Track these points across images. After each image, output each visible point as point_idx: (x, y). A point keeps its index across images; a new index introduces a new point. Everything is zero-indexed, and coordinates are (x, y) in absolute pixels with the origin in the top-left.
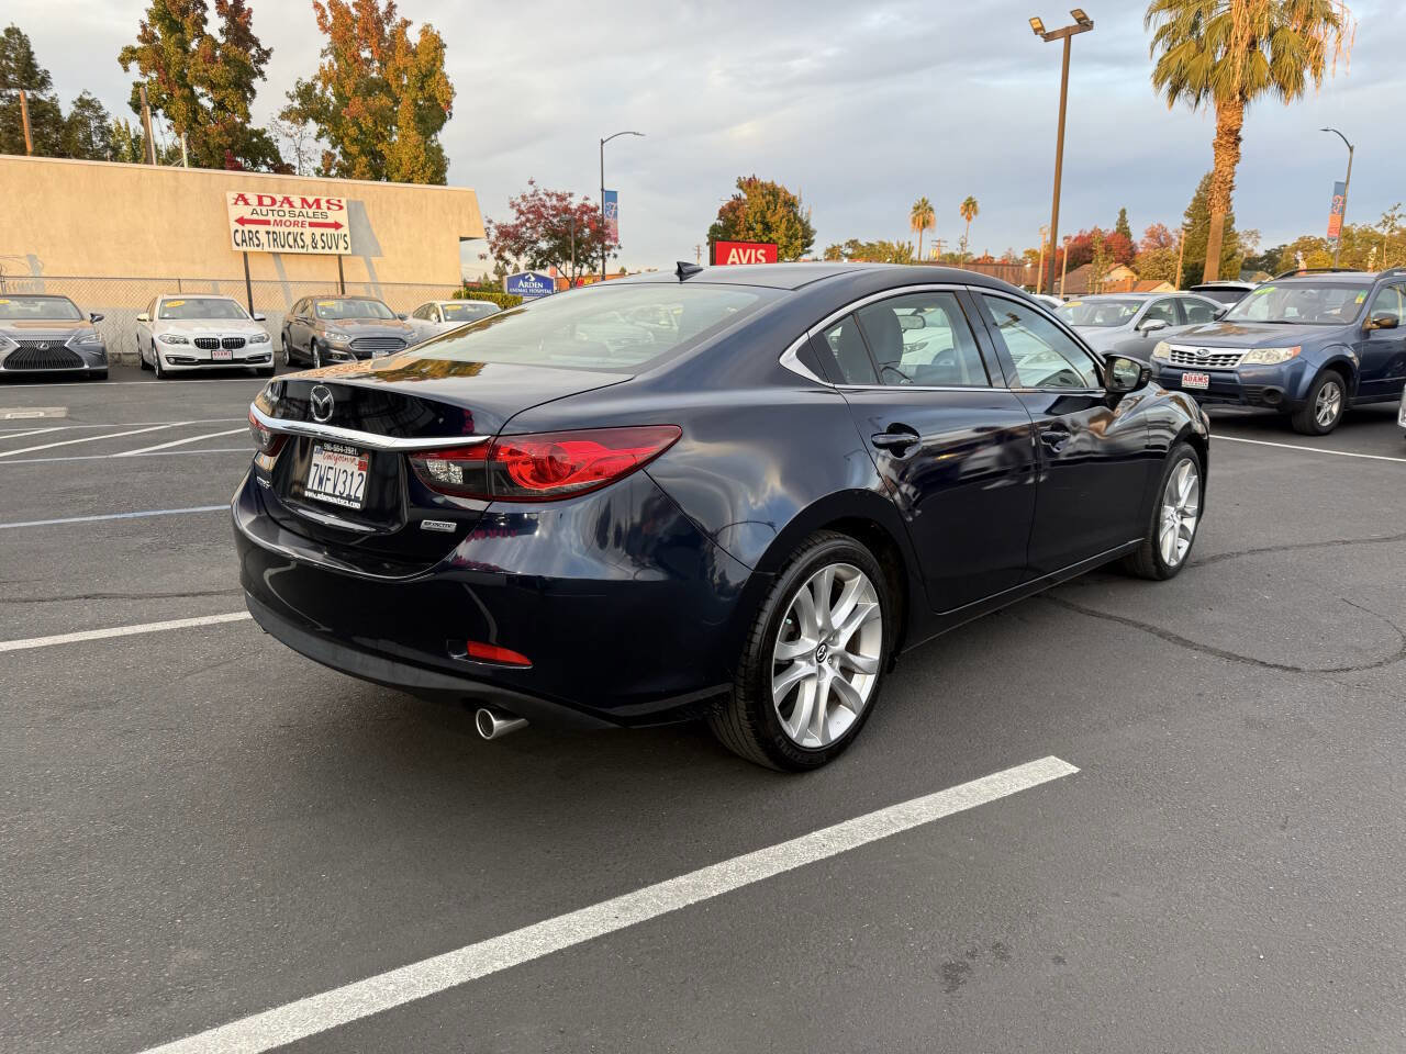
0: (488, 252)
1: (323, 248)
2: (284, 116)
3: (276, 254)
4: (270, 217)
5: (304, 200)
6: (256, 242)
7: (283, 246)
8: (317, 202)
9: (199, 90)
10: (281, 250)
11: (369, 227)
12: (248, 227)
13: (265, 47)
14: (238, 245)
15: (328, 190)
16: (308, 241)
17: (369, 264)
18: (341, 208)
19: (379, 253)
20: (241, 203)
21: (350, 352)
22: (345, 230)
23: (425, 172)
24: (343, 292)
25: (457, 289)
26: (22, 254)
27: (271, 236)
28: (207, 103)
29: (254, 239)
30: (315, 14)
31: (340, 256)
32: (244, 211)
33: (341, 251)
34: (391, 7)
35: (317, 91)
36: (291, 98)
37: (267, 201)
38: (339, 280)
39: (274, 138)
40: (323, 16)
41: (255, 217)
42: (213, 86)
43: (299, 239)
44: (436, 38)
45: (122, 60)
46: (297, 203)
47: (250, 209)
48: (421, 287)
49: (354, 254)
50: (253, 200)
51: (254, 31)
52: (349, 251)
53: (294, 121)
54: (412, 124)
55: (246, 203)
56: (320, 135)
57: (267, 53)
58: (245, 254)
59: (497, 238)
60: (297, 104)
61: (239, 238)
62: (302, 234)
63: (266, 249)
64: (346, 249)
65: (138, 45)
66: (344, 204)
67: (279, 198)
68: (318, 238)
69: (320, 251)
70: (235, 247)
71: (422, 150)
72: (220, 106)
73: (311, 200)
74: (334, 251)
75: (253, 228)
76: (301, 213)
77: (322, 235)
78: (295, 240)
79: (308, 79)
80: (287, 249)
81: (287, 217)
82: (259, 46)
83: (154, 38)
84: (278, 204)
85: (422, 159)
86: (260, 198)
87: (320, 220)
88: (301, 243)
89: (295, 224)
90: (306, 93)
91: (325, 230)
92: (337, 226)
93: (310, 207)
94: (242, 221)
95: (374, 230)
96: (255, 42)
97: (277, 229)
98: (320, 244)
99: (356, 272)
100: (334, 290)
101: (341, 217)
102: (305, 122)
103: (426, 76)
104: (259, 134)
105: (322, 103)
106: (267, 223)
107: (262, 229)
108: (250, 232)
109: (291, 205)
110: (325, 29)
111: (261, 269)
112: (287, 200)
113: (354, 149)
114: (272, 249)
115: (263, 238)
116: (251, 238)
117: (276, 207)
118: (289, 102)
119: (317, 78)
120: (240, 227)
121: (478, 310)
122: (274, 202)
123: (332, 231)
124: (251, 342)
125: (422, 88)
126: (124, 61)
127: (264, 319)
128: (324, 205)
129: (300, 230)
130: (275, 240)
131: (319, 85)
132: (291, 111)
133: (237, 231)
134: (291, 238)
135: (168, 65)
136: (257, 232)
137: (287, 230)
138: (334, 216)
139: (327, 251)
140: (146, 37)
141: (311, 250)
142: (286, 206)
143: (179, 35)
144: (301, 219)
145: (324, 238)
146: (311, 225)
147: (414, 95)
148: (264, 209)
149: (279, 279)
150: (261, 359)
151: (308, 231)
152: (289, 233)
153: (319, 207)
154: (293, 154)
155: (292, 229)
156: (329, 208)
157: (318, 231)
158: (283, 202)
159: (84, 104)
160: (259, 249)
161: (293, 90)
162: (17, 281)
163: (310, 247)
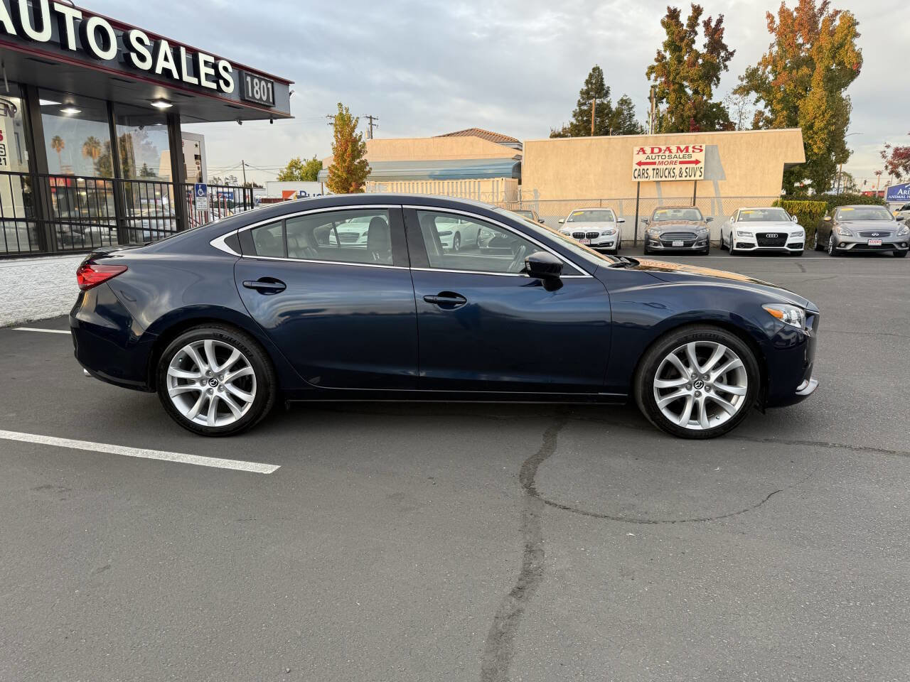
0: (884, 168)
1: (686, 176)
2: (735, 92)
3: (658, 182)
4: (657, 160)
5: (679, 148)
6: (646, 175)
7: (661, 177)
8: (687, 148)
9: (686, 83)
10: (660, 179)
11: (719, 161)
12: (643, 167)
13: (730, 50)
14: (635, 178)
15: (695, 140)
16: (677, 172)
17: (716, 185)
18: (701, 150)
19: (723, 177)
20: (641, 153)
21: (660, 241)
22: (702, 165)
23: (824, 116)
24: (694, 205)
25: (775, 200)
26: (532, 189)
27: (655, 171)
28: (689, 92)
29: (645, 174)
30: (766, 21)
31: (696, 181)
32: (642, 158)
33: (697, 178)
34: (825, 4)
35: (759, 72)
36: (742, 80)
37: (656, 150)
38: (693, 196)
39: (726, 107)
40: (772, 22)
41: (648, 161)
42: (692, 81)
43: (671, 172)
44: (851, 19)
45: (647, 74)
46: (674, 149)
47: (645, 156)
48: (748, 199)
49: (705, 179)
50: (648, 150)
51: (724, 41)
52: (702, 178)
53: (741, 94)
54: (821, 84)
55: (644, 153)
56: (757, 101)
57: (732, 54)
58: (639, 183)
59: (893, 158)
60: (744, 83)
61: (637, 173)
62: (674, 169)
63: (651, 179)
64: (700, 176)
65: (656, 64)
66: (704, 148)
67: (664, 148)
68: (684, 170)
69: (683, 178)
70: (634, 180)
71: (824, 101)
72: (696, 92)
73: (682, 147)
74: (693, 178)
75: (645, 167)
76: (676, 156)
77: (687, 168)
78: (669, 173)
79: (754, 66)
80: (664, 179)
81: (667, 159)
82: (727, 50)
83: (664, 57)
84: (663, 151)
85: (823, 107)
86: (652, 149)
87: (687, 160)
88: (672, 174)
89: (671, 163)
90: (752, 75)
91: (688, 166)
92: (697, 162)
93: (682, 151)
94: (640, 164)
95: (723, 163)
96: (724, 47)
97: (659, 167)
98: (684, 174)
99: (705, 191)
100: (688, 203)
101: (700, 156)
102: (748, 93)
103: (838, 49)
104: (718, 105)
105: (762, 79)
106: (654, 163)
107: (651, 167)
108: (644, 169)
109: (670, 152)
110: (772, 30)
111: (647, 192)
112: (669, 149)
113: (779, 107)
114: (655, 179)
115: (650, 172)
116: (643, 174)
117: (661, 154)
118: (739, 82)
119: (759, 64)
120: (638, 167)
121: (766, 213)
122: (660, 150)
123: (693, 165)
124: (603, 235)
125: (834, 57)
126: (648, 75)
127: (623, 222)
128: (691, 149)
129: (673, 166)
130: (657, 173)
131: (761, 68)
132: (740, 87)
133: (636, 170)
134: (667, 171)
135: (669, 72)
136: (648, 169)
137: (665, 167)
138: (695, 156)
139: (688, 178)
140: (660, 58)
141: (678, 178)
142: (667, 153)
143: (677, 53)
144: (675, 159)
145: (687, 170)
146: (681, 163)
147: (826, 63)
148: (654, 155)
149: (657, 197)
150: (607, 244)
151: (678, 166)
152: (666, 169)
153: (687, 151)
154: (736, 116)
155: (668, 166)
156: (693, 152)
157: (684, 166)
158: (665, 151)
159: (624, 102)
160: (647, 180)
161: (743, 74)
162: (528, 203)
163: (678, 176)
